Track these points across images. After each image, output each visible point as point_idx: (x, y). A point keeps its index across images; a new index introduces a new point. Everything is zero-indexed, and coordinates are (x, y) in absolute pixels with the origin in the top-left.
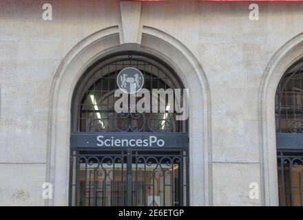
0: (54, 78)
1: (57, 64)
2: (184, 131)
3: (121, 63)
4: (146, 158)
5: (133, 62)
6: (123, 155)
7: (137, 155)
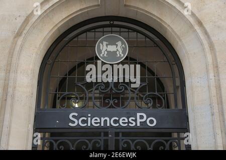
0: (15, 37)
1: (20, 21)
2: (180, 107)
3: (101, 29)
4: (133, 141)
5: (114, 29)
6: (103, 138)
7: (120, 137)
